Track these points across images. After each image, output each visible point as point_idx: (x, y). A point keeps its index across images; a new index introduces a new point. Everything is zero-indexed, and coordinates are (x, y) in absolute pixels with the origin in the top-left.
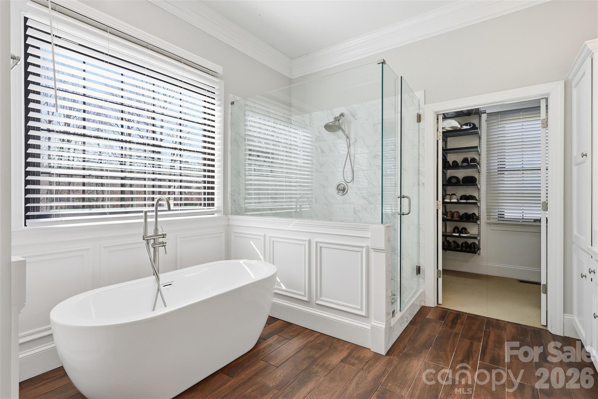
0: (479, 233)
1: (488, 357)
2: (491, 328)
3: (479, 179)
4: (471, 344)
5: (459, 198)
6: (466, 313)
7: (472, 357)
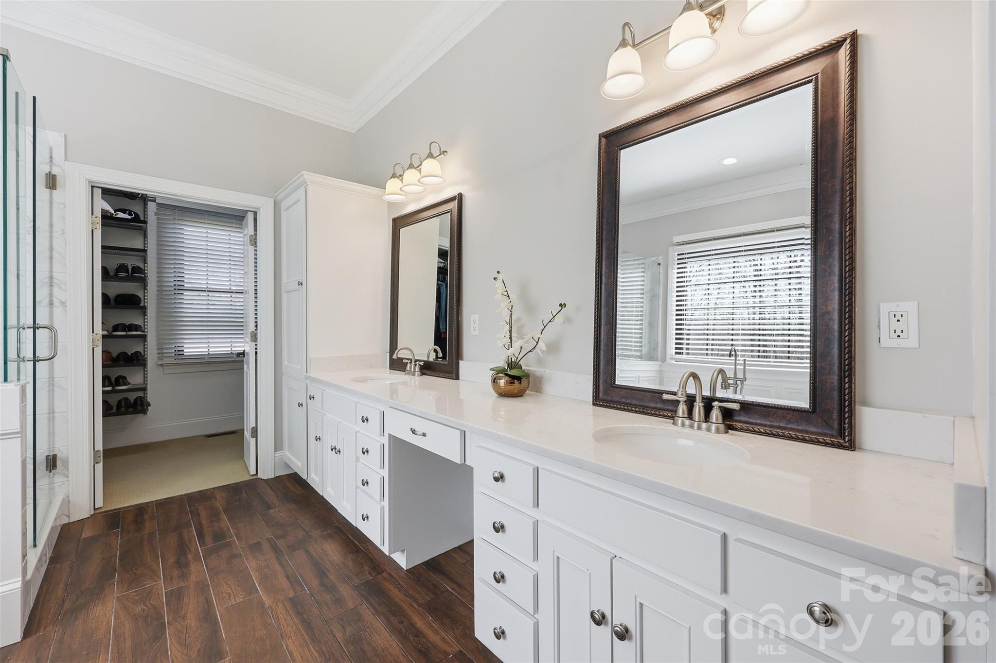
0: (145, 381)
1: (208, 539)
2: (196, 505)
3: (145, 299)
4: (180, 535)
5: (111, 330)
6: (152, 502)
7: (188, 550)
